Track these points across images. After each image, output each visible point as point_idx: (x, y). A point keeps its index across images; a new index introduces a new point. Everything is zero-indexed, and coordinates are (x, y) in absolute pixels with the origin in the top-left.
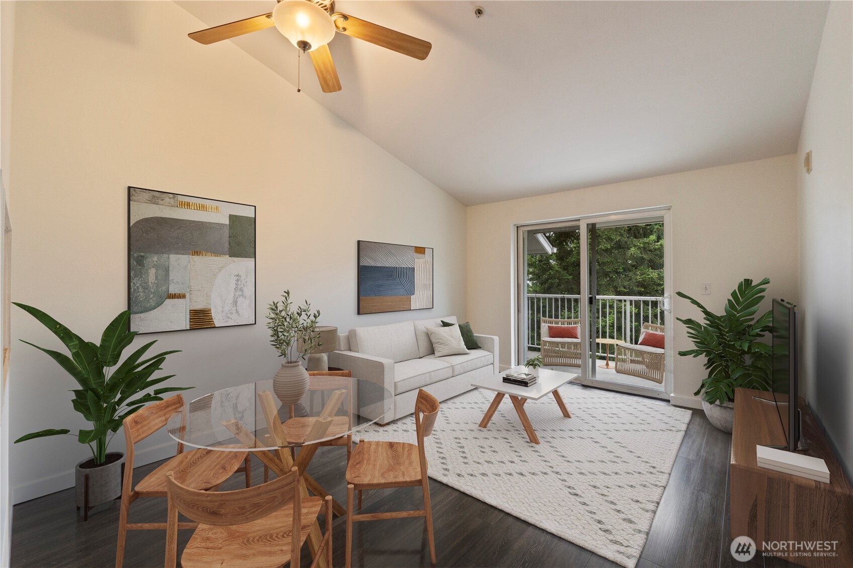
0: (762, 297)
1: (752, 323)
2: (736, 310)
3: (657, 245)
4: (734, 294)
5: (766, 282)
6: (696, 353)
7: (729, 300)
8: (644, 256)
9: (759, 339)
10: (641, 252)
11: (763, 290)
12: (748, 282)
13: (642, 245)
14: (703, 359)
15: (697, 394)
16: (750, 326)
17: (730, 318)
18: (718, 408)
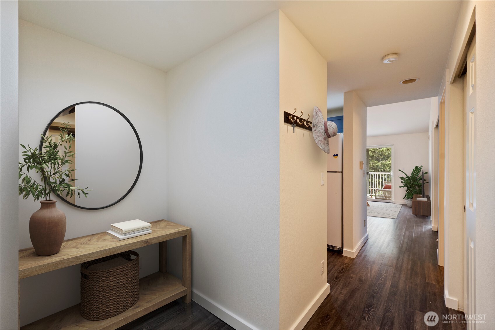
0: (421, 171)
1: (418, 178)
2: (414, 174)
3: (380, 150)
4: (414, 170)
5: (422, 167)
6: (404, 187)
7: (412, 172)
8: (374, 155)
9: (420, 182)
10: (373, 154)
11: (421, 169)
12: (417, 167)
13: (373, 150)
14: (406, 188)
15: (404, 198)
16: (417, 179)
17: (412, 176)
18: (409, 201)
